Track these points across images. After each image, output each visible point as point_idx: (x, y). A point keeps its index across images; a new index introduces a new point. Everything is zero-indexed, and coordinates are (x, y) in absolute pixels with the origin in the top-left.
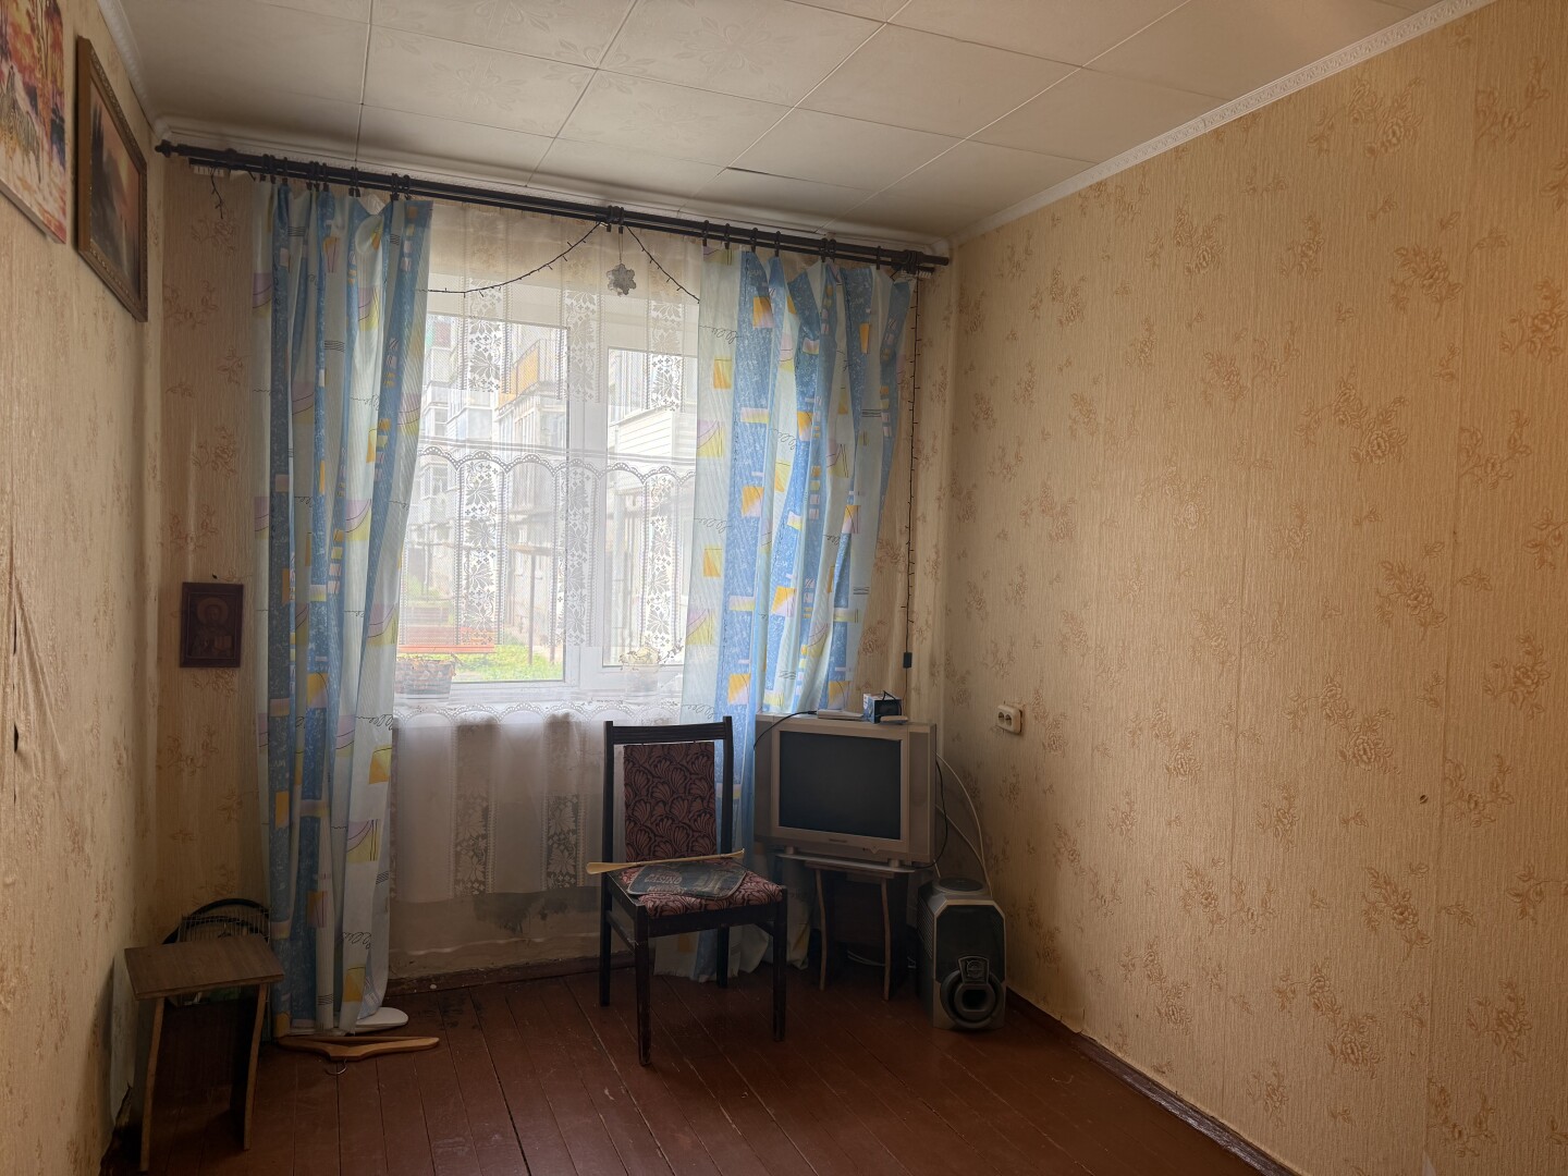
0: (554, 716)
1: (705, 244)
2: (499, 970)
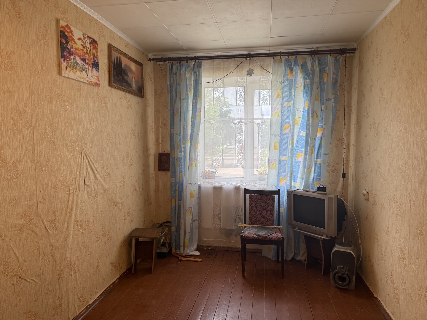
0: (236, 186)
1: (274, 58)
2: (225, 247)
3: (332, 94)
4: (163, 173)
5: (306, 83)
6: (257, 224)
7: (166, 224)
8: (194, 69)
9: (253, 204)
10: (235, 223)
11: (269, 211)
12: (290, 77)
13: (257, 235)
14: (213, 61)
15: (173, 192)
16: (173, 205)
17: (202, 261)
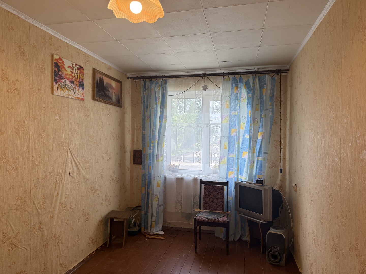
0: (194, 178)
1: (223, 77)
2: (185, 228)
3: (270, 105)
4: (137, 166)
5: (248, 97)
6: (210, 209)
7: (137, 208)
8: (161, 85)
9: (207, 193)
10: (194, 208)
11: (220, 199)
12: (236, 91)
13: (207, 219)
14: (177, 79)
15: (143, 182)
16: (143, 192)
17: (164, 239)
